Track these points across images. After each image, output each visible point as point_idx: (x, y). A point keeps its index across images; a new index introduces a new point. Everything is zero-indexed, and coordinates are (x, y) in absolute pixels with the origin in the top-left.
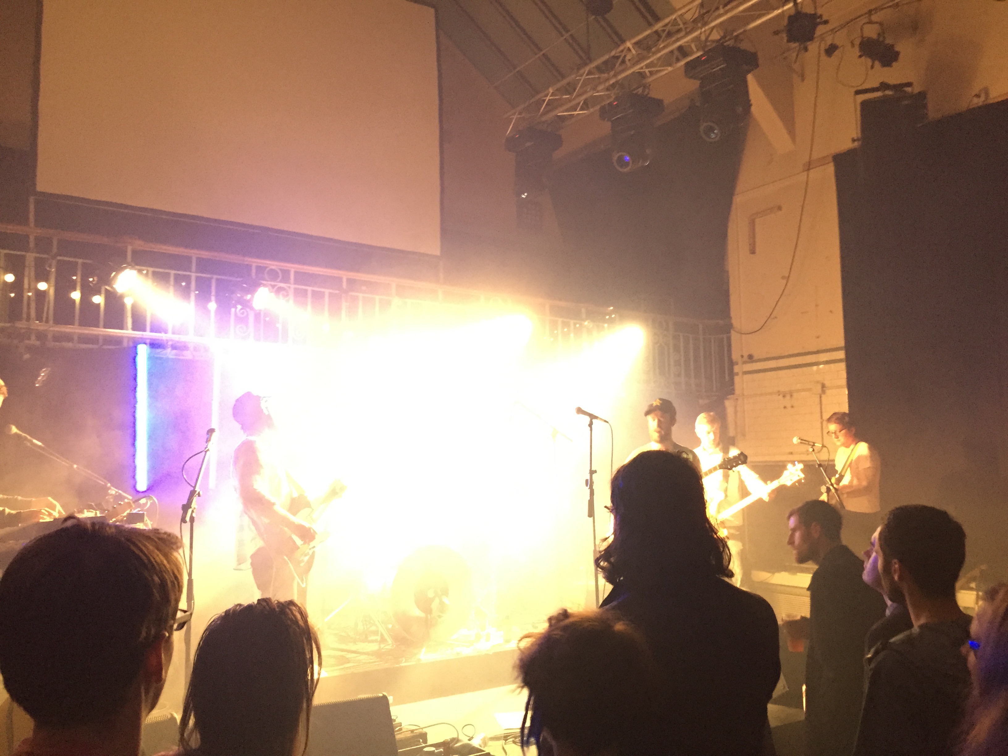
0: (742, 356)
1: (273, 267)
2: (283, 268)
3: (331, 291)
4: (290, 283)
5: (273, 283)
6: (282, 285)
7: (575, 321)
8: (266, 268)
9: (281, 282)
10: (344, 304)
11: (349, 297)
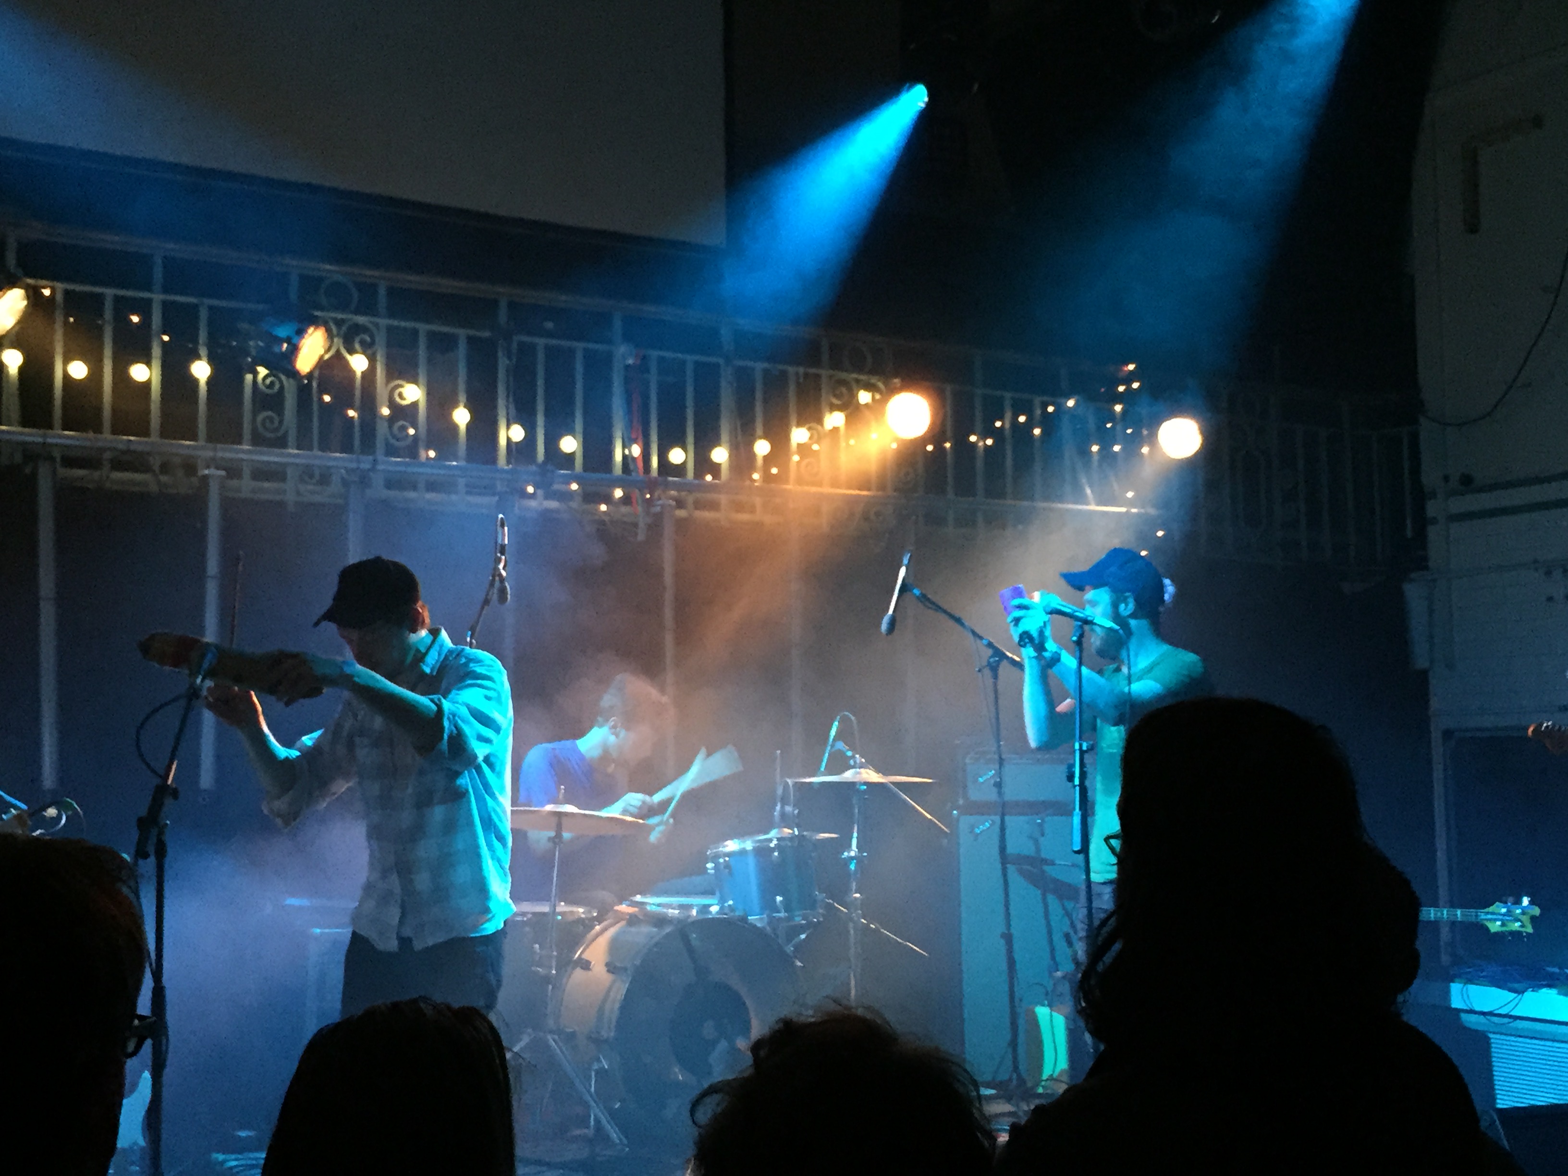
0: (1446, 478)
1: (339, 278)
5: (340, 316)
6: (361, 320)
7: (1045, 398)
8: (321, 279)
10: (503, 363)
11: (515, 346)
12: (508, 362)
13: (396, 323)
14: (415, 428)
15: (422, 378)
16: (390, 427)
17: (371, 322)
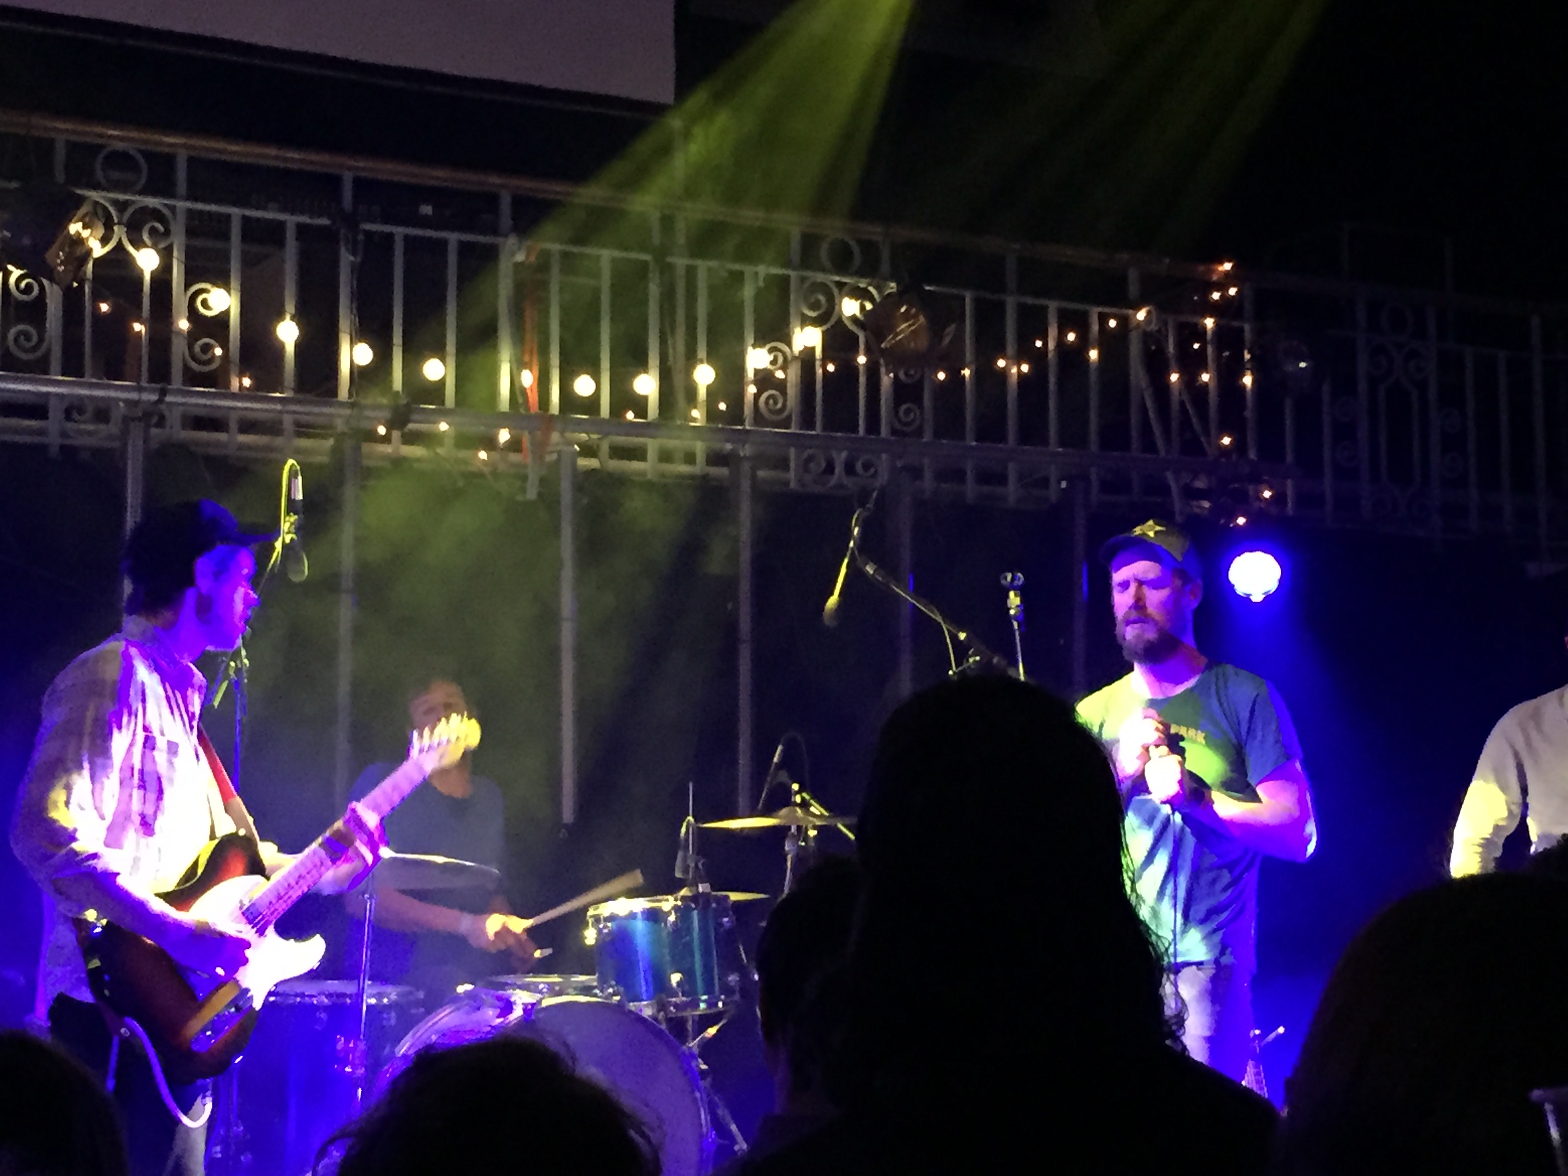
1: (120, 146)
2: (149, 147)
3: (305, 219)
4: (172, 195)
5: (122, 197)
6: (152, 202)
7: (1107, 310)
8: (101, 147)
9: (144, 192)
10: (346, 259)
11: (361, 237)
12: (352, 258)
13: (200, 206)
14: (225, 346)
15: (235, 283)
16: (190, 347)
17: (166, 205)
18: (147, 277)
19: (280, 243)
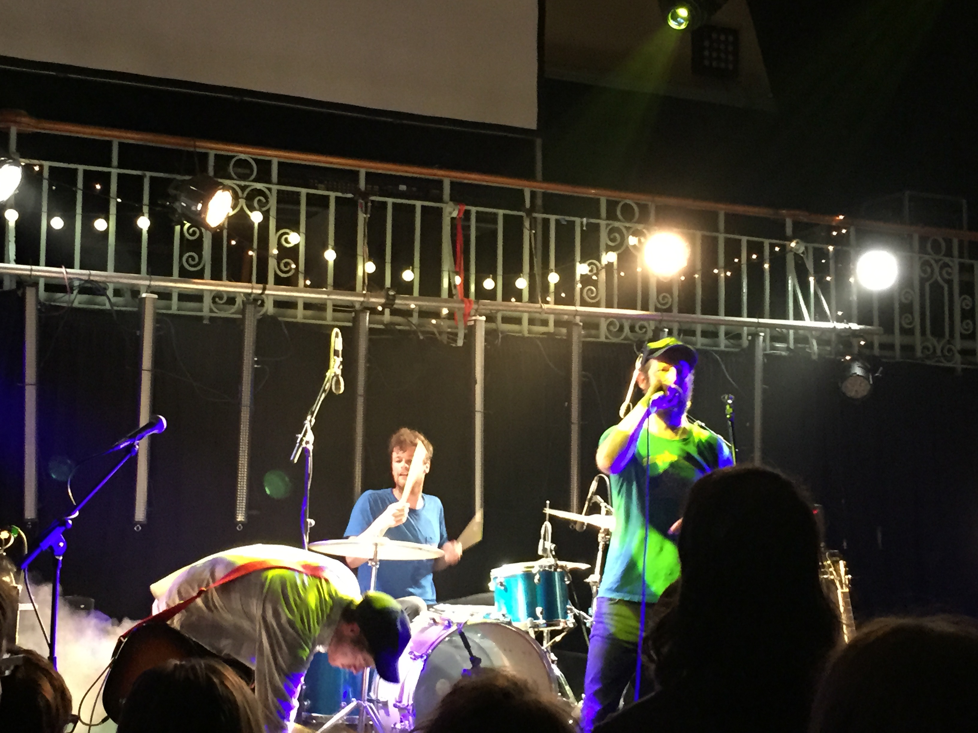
1: (243, 156)
2: (259, 157)
3: (340, 194)
4: (270, 182)
5: (243, 183)
6: (259, 186)
7: (774, 241)
9: (255, 181)
10: (362, 216)
11: (370, 204)
12: (365, 216)
13: (284, 188)
14: (297, 263)
15: (302, 229)
16: (278, 263)
17: (266, 187)
18: (256, 225)
19: (327, 206)
